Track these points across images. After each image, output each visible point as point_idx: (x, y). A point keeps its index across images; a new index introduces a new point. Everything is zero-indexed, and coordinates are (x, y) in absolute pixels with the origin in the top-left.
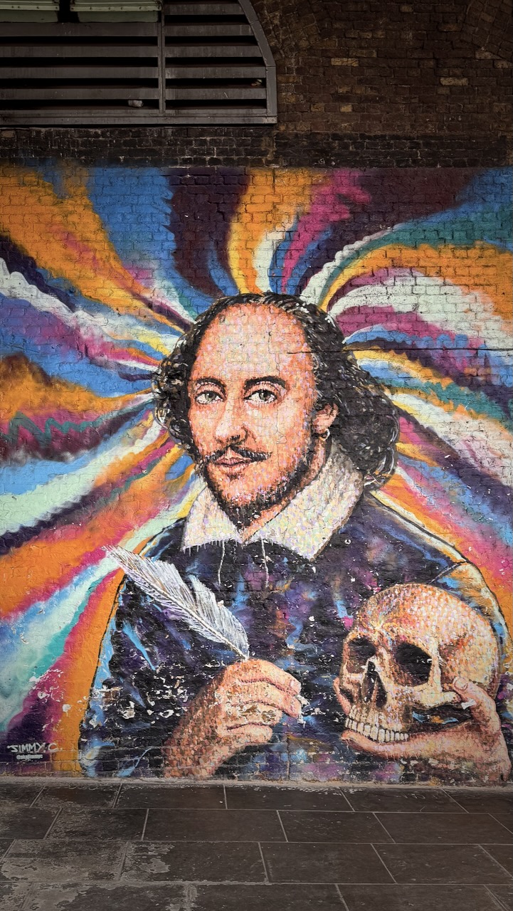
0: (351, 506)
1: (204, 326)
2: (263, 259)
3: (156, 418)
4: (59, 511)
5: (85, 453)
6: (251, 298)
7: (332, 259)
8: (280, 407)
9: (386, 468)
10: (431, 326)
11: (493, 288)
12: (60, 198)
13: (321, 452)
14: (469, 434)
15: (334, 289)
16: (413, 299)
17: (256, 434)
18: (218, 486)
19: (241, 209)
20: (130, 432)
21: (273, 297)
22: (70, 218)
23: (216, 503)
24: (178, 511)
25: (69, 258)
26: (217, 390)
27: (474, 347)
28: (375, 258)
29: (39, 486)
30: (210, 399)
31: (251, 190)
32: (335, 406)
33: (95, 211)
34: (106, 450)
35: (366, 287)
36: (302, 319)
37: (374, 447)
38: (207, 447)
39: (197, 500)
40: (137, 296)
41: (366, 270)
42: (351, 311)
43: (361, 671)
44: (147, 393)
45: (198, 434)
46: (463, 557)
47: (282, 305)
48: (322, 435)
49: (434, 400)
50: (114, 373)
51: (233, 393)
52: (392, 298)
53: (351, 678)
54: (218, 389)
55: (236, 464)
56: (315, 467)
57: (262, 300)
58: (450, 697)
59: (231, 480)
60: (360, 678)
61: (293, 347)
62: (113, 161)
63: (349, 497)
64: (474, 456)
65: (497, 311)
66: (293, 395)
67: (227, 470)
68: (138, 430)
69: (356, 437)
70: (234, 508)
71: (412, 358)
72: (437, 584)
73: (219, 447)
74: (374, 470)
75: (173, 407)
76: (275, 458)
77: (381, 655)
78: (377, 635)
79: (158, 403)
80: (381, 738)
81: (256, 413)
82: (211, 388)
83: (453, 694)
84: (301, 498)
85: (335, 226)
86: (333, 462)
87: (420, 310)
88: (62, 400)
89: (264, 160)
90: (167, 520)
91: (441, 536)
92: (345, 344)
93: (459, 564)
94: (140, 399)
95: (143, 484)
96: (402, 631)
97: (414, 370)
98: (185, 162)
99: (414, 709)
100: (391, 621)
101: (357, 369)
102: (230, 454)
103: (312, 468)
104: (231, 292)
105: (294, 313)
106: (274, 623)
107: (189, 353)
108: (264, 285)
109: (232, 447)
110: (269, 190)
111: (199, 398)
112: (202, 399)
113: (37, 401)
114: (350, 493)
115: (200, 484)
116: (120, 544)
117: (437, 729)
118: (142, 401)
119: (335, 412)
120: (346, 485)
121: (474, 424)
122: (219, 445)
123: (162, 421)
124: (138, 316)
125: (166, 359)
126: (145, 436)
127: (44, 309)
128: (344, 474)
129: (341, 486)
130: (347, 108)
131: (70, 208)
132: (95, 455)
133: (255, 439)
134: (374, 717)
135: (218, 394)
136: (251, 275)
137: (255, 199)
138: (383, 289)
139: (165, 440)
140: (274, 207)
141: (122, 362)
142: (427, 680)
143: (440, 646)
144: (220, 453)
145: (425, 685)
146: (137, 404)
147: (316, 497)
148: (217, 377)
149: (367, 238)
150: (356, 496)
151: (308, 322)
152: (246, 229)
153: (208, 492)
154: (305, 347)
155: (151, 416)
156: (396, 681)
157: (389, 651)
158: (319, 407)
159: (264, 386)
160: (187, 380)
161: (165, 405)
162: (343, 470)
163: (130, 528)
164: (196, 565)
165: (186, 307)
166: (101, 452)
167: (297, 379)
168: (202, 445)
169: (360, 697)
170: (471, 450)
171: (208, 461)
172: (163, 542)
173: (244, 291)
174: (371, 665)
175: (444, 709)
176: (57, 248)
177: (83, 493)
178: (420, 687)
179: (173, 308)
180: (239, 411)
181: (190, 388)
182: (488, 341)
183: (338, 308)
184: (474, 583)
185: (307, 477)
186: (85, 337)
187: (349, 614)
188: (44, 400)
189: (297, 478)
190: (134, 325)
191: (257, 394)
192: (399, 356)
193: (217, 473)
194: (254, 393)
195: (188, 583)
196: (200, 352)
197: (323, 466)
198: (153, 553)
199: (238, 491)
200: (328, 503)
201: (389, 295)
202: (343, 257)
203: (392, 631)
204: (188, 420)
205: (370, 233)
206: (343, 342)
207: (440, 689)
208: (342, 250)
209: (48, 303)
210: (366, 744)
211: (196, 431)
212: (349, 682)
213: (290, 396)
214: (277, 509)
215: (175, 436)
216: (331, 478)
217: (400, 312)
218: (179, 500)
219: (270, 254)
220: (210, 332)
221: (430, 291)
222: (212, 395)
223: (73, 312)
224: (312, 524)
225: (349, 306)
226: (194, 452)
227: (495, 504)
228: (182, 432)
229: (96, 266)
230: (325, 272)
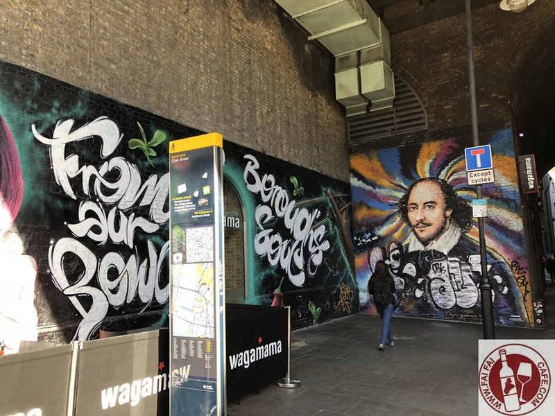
0: (459, 238)
1: (411, 189)
2: (427, 168)
5: (380, 227)
6: (424, 179)
7: (447, 165)
8: (435, 210)
9: (469, 226)
11: (501, 168)
12: (370, 159)
13: (448, 222)
14: (496, 214)
15: (449, 174)
17: (428, 218)
18: (418, 234)
19: (420, 155)
20: (392, 220)
21: (430, 179)
23: (417, 239)
25: (373, 175)
27: (496, 186)
31: (422, 149)
32: (452, 208)
33: (379, 161)
34: (385, 225)
35: (459, 172)
36: (439, 184)
38: (414, 223)
40: (392, 183)
41: (459, 167)
42: (455, 180)
44: (395, 209)
45: (411, 219)
47: (433, 180)
48: (448, 217)
50: (386, 204)
51: (420, 207)
54: (416, 206)
55: (422, 227)
56: (446, 227)
57: (427, 180)
59: (421, 232)
61: (437, 192)
62: (383, 147)
64: (499, 221)
65: (504, 175)
67: (420, 229)
69: (459, 217)
70: (423, 240)
74: (465, 227)
75: (403, 212)
76: (434, 225)
79: (399, 212)
81: (427, 212)
82: (413, 206)
84: (443, 236)
85: (448, 156)
86: (452, 225)
88: (373, 213)
89: (426, 140)
92: (454, 190)
95: (396, 234)
98: (403, 144)
101: (458, 197)
102: (420, 224)
104: (418, 179)
105: (437, 182)
107: (407, 197)
108: (428, 175)
110: (427, 148)
111: (410, 209)
113: (367, 214)
114: (458, 234)
115: (412, 234)
118: (394, 211)
119: (451, 210)
120: (457, 232)
121: (498, 211)
122: (417, 222)
123: (400, 216)
124: (392, 189)
125: (400, 199)
126: (396, 221)
128: (456, 228)
129: (455, 232)
130: (450, 120)
131: (373, 162)
133: (427, 220)
135: (416, 208)
136: (424, 173)
137: (424, 151)
140: (429, 153)
141: (388, 201)
144: (418, 224)
148: (415, 203)
149: (458, 158)
150: (460, 235)
151: (441, 184)
152: (421, 160)
153: (414, 236)
154: (441, 192)
158: (446, 209)
159: (429, 204)
160: (407, 204)
161: (401, 212)
165: (405, 184)
167: (439, 201)
168: (412, 223)
171: (414, 227)
176: (370, 173)
179: (402, 185)
180: (422, 212)
181: (408, 207)
182: (501, 184)
183: (450, 180)
185: (444, 230)
186: (378, 196)
188: (369, 214)
189: (441, 230)
190: (391, 191)
193: (417, 230)
194: (426, 206)
196: (410, 196)
197: (449, 226)
199: (423, 235)
200: (451, 237)
202: (451, 165)
204: (408, 216)
208: (451, 162)
209: (369, 188)
213: (437, 206)
214: (435, 240)
215: (404, 220)
216: (452, 230)
219: (429, 167)
220: (413, 190)
222: (414, 208)
223: (375, 189)
224: (446, 244)
226: (410, 225)
227: (507, 236)
228: (406, 219)
229: (380, 176)
230: (446, 170)
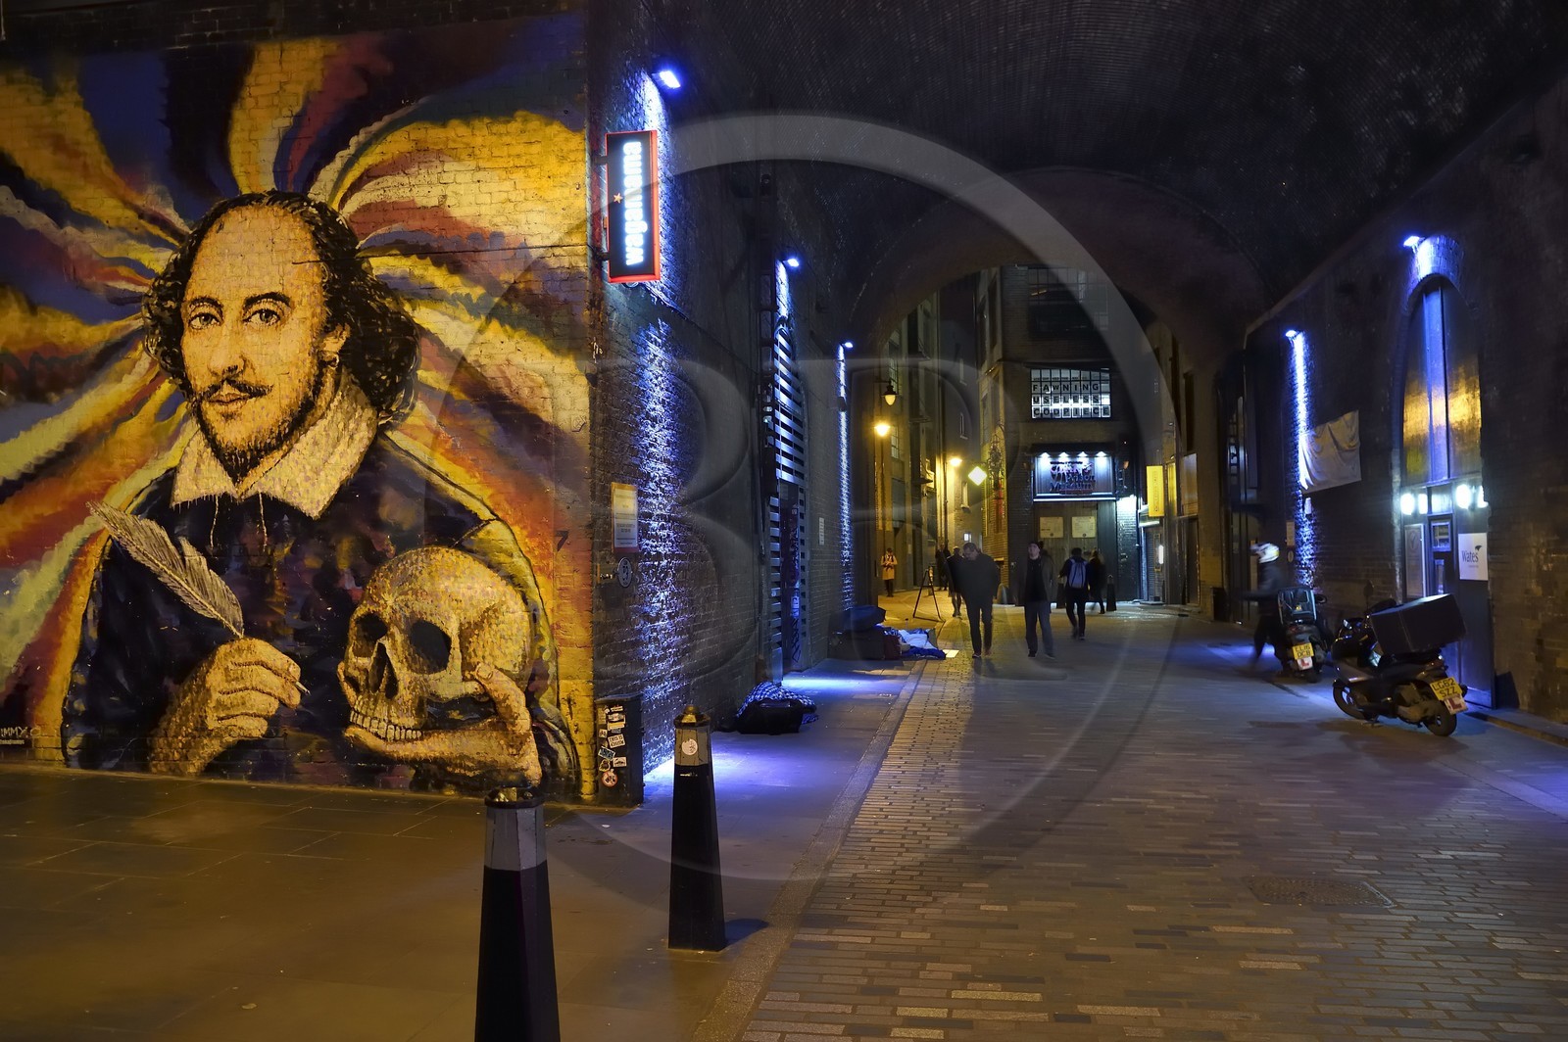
0: (362, 450)
1: (201, 235)
2: (267, 151)
3: (146, 350)
4: (42, 462)
5: (69, 391)
6: (253, 199)
7: (347, 146)
8: (283, 330)
9: (406, 400)
10: (460, 222)
11: (536, 170)
12: (50, 92)
13: (329, 381)
14: (504, 357)
15: (348, 182)
16: (437, 191)
17: (256, 364)
18: (212, 428)
19: (245, 93)
20: (118, 366)
21: (275, 197)
22: (63, 118)
23: (209, 450)
24: (171, 459)
25: (58, 167)
26: (213, 311)
27: (512, 246)
28: (397, 143)
29: (22, 433)
30: (205, 323)
31: (255, 68)
32: (348, 327)
33: (87, 107)
34: (92, 388)
35: (385, 178)
36: (310, 220)
37: (391, 377)
38: (201, 382)
39: (188, 445)
40: (127, 204)
41: (385, 157)
42: (366, 208)
43: (367, 655)
44: (136, 319)
45: (192, 366)
46: (492, 513)
47: (287, 205)
48: (329, 363)
49: (462, 316)
50: (102, 298)
51: (230, 316)
52: (415, 190)
53: (357, 663)
54: (213, 309)
55: (231, 401)
56: (321, 402)
57: (266, 201)
58: (471, 688)
59: (227, 421)
60: (366, 662)
61: (298, 257)
62: (107, 48)
63: (362, 439)
64: (509, 385)
66: (299, 313)
67: (223, 408)
68: (125, 363)
69: (370, 365)
70: (230, 455)
71: (437, 264)
72: (461, 548)
73: (211, 380)
74: (391, 405)
75: (165, 334)
76: (275, 392)
77: (392, 636)
78: (389, 610)
79: (148, 331)
80: (390, 735)
81: (255, 338)
82: (206, 309)
83: (475, 685)
84: (304, 442)
85: (350, 106)
86: (343, 396)
87: (448, 203)
88: (47, 332)
89: (271, 31)
90: (157, 471)
91: (467, 488)
92: (359, 250)
93: (488, 522)
94: (129, 325)
95: (133, 428)
96: (417, 607)
97: (438, 277)
98: (183, 41)
99: (429, 702)
100: (406, 594)
101: (371, 279)
102: (227, 390)
103: (319, 403)
105: (301, 214)
106: (272, 594)
108: (267, 183)
109: (231, 382)
110: (276, 67)
111: (193, 323)
112: (196, 323)
113: (22, 334)
114: (361, 434)
115: (192, 426)
116: (105, 499)
117: (453, 726)
118: (131, 329)
119: (345, 334)
120: (358, 425)
121: (510, 345)
122: (214, 378)
123: (152, 352)
124: (127, 229)
125: (158, 278)
126: (134, 370)
127: (31, 227)
128: (355, 411)
129: (352, 425)
131: (61, 107)
132: (80, 395)
133: (254, 370)
134: (382, 710)
135: (213, 317)
136: (253, 171)
137: (262, 79)
138: (405, 180)
139: (154, 375)
140: (281, 88)
141: (111, 284)
142: (445, 667)
143: (461, 624)
144: (216, 388)
145: (443, 673)
146: (126, 332)
147: (323, 441)
148: (213, 296)
149: (387, 119)
150: (369, 438)
151: (316, 225)
152: (250, 117)
153: (200, 436)
154: (312, 257)
155: (140, 347)
156: (410, 667)
157: (402, 631)
158: (326, 330)
159: (266, 305)
160: (180, 299)
161: (157, 332)
162: (354, 405)
163: (115, 479)
164: (185, 524)
165: (181, 214)
166: (86, 392)
167: (303, 295)
168: (195, 379)
169: (367, 685)
170: (505, 378)
171: (202, 398)
172: (151, 497)
173: (246, 191)
174: (382, 648)
175: (465, 702)
176: (46, 153)
177: (66, 440)
178: (437, 675)
179: (167, 217)
180: (237, 337)
181: (183, 311)
182: (529, 238)
183: (352, 206)
184: (504, 546)
185: (313, 415)
186: (73, 257)
187: (357, 585)
188: (29, 332)
189: (301, 417)
190: (125, 239)
191: (258, 315)
192: (422, 262)
193: (212, 412)
194: (255, 313)
195: (178, 546)
196: (195, 268)
197: (332, 401)
198: (138, 511)
199: (233, 434)
200: (334, 447)
201: (411, 187)
202: (358, 143)
203: (406, 605)
204: (180, 348)
205: (392, 111)
206: (357, 248)
207: (460, 677)
208: (358, 134)
209: (38, 220)
210: (371, 741)
211: (188, 361)
212: (356, 668)
213: (295, 315)
214: (277, 455)
215: (166, 369)
216: (340, 416)
217: (425, 207)
218: (170, 446)
219: (276, 145)
221: (460, 178)
222: (208, 317)
223: (62, 228)
224: (317, 473)
225: (364, 203)
226: (186, 388)
228: (173, 363)
229: (86, 172)
230: (338, 163)
